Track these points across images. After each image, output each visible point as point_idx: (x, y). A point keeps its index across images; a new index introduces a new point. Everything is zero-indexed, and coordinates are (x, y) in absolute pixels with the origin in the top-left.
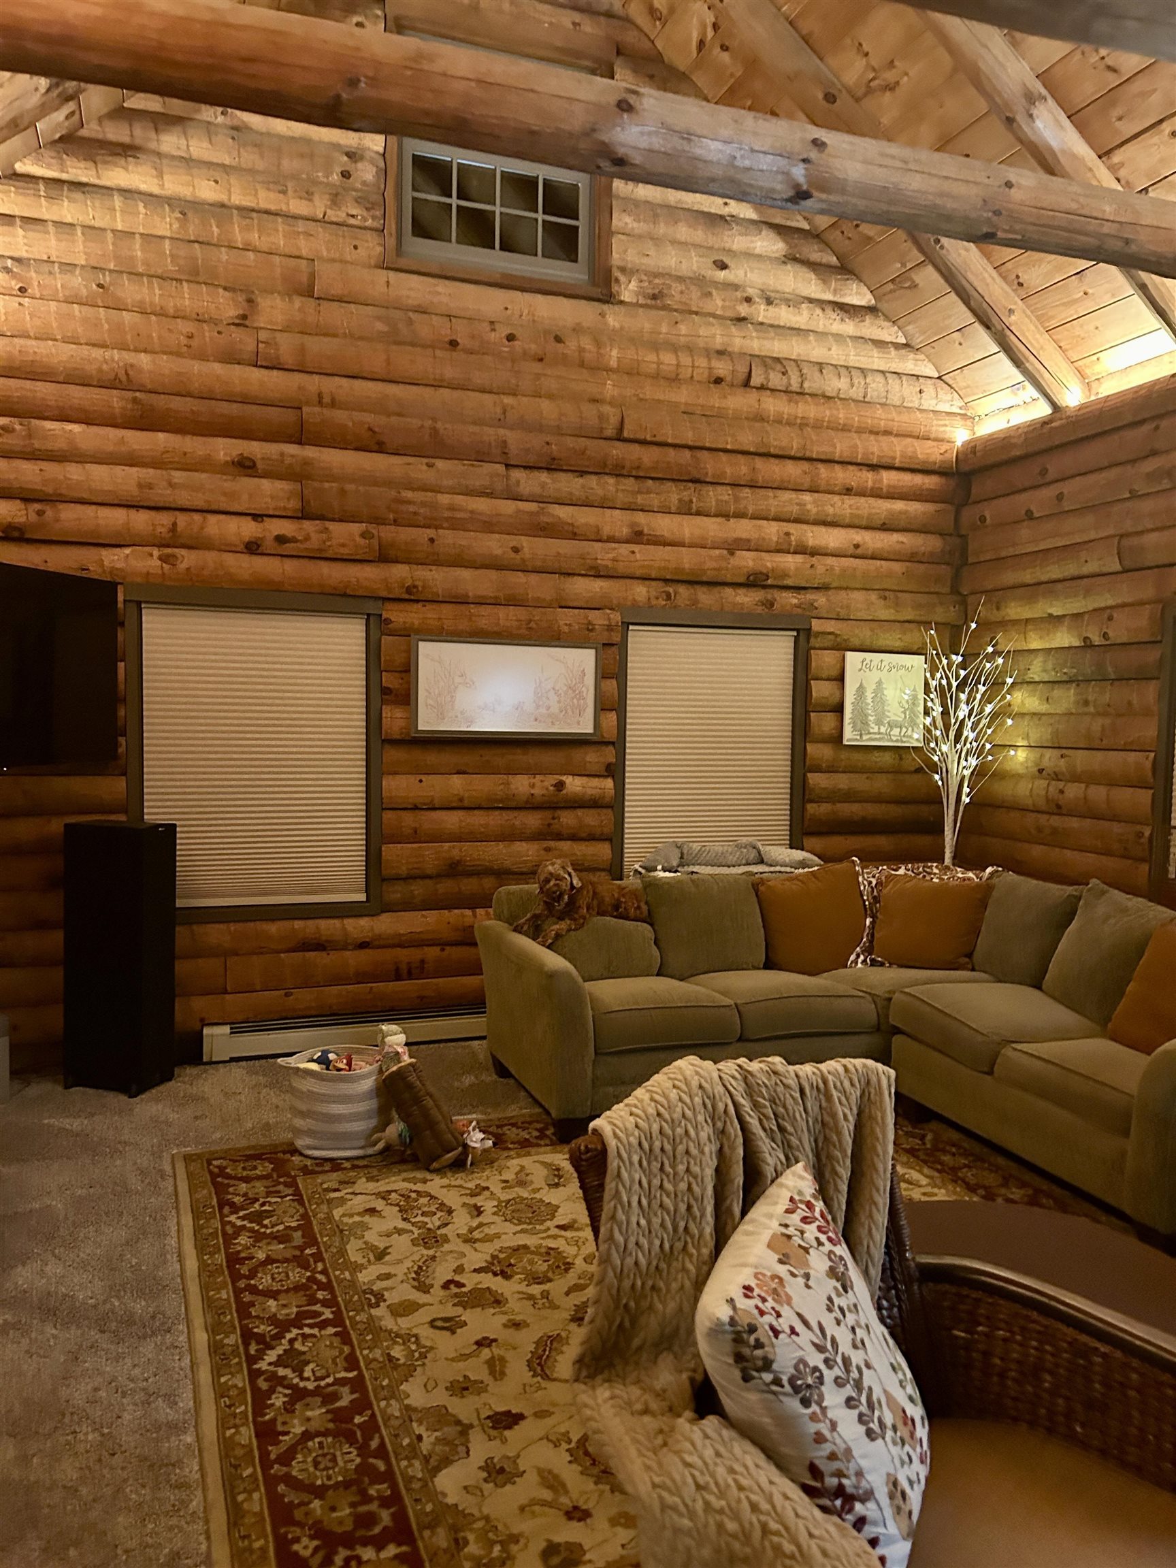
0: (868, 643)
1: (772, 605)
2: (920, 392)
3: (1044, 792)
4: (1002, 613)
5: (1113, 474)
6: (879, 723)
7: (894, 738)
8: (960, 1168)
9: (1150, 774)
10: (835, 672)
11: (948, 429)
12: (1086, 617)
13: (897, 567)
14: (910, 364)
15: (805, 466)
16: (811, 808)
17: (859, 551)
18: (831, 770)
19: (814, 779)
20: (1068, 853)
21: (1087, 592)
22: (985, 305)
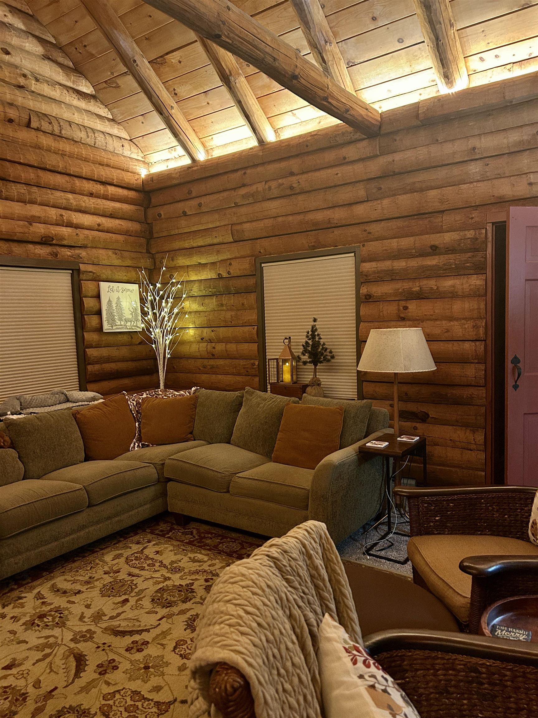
0: (110, 277)
1: (57, 255)
2: (123, 146)
3: (205, 349)
4: (175, 262)
5: (225, 194)
6: (120, 320)
7: (129, 327)
8: (218, 545)
9: (256, 336)
10: (95, 293)
11: (137, 168)
12: (218, 264)
13: (121, 238)
14: (115, 130)
15: (67, 178)
16: (90, 368)
17: (100, 228)
18: (98, 346)
19: (90, 352)
20: (220, 377)
21: (218, 252)
22: (160, 102)
